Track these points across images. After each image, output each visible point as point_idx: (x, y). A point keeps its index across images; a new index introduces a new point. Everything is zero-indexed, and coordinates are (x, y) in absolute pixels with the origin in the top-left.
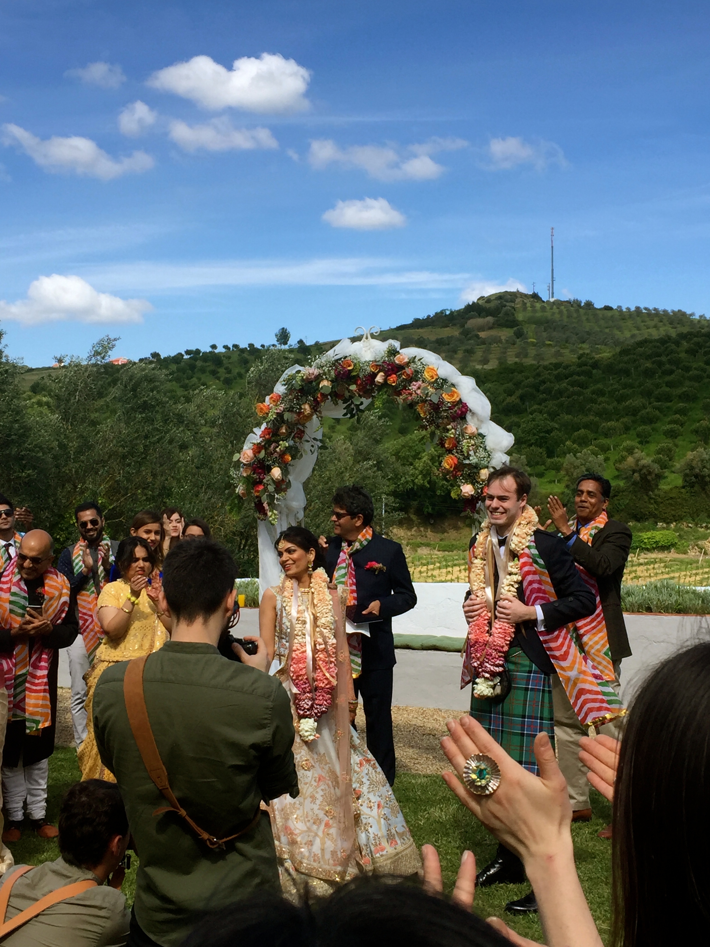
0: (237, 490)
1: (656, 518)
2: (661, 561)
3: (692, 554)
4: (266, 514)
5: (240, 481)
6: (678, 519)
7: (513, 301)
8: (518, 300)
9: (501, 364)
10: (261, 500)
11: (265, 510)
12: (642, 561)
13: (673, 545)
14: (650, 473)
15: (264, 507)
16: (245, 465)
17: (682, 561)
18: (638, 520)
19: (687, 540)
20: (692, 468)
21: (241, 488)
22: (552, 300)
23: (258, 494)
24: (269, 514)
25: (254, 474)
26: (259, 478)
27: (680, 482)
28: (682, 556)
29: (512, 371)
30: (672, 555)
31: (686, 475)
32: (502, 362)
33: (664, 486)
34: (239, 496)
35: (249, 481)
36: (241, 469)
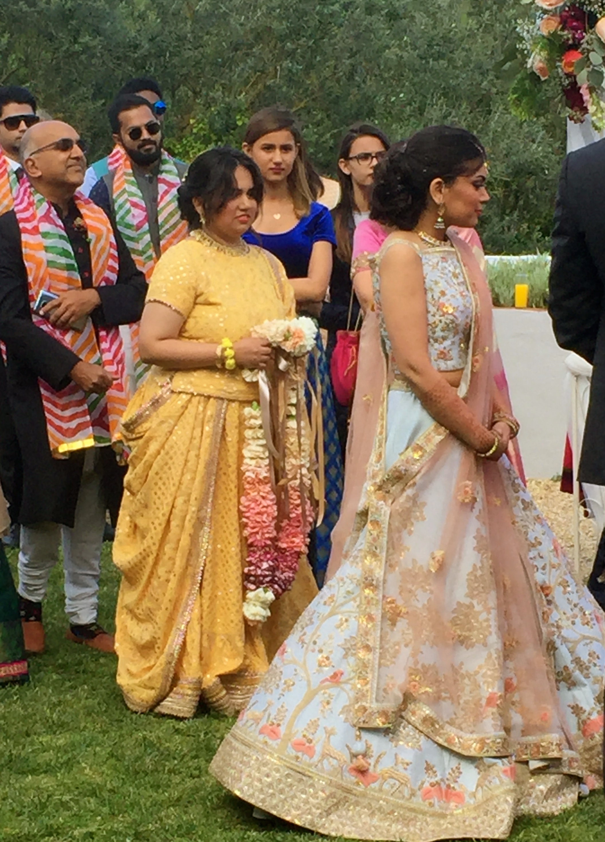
0: (530, 61)
4: (585, 110)
5: (535, 44)
10: (576, 83)
11: (583, 102)
15: (581, 95)
16: (545, 12)
21: (538, 58)
23: (571, 70)
24: (592, 109)
25: (563, 29)
26: (574, 38)
34: (533, 73)
35: (554, 44)
36: (538, 21)
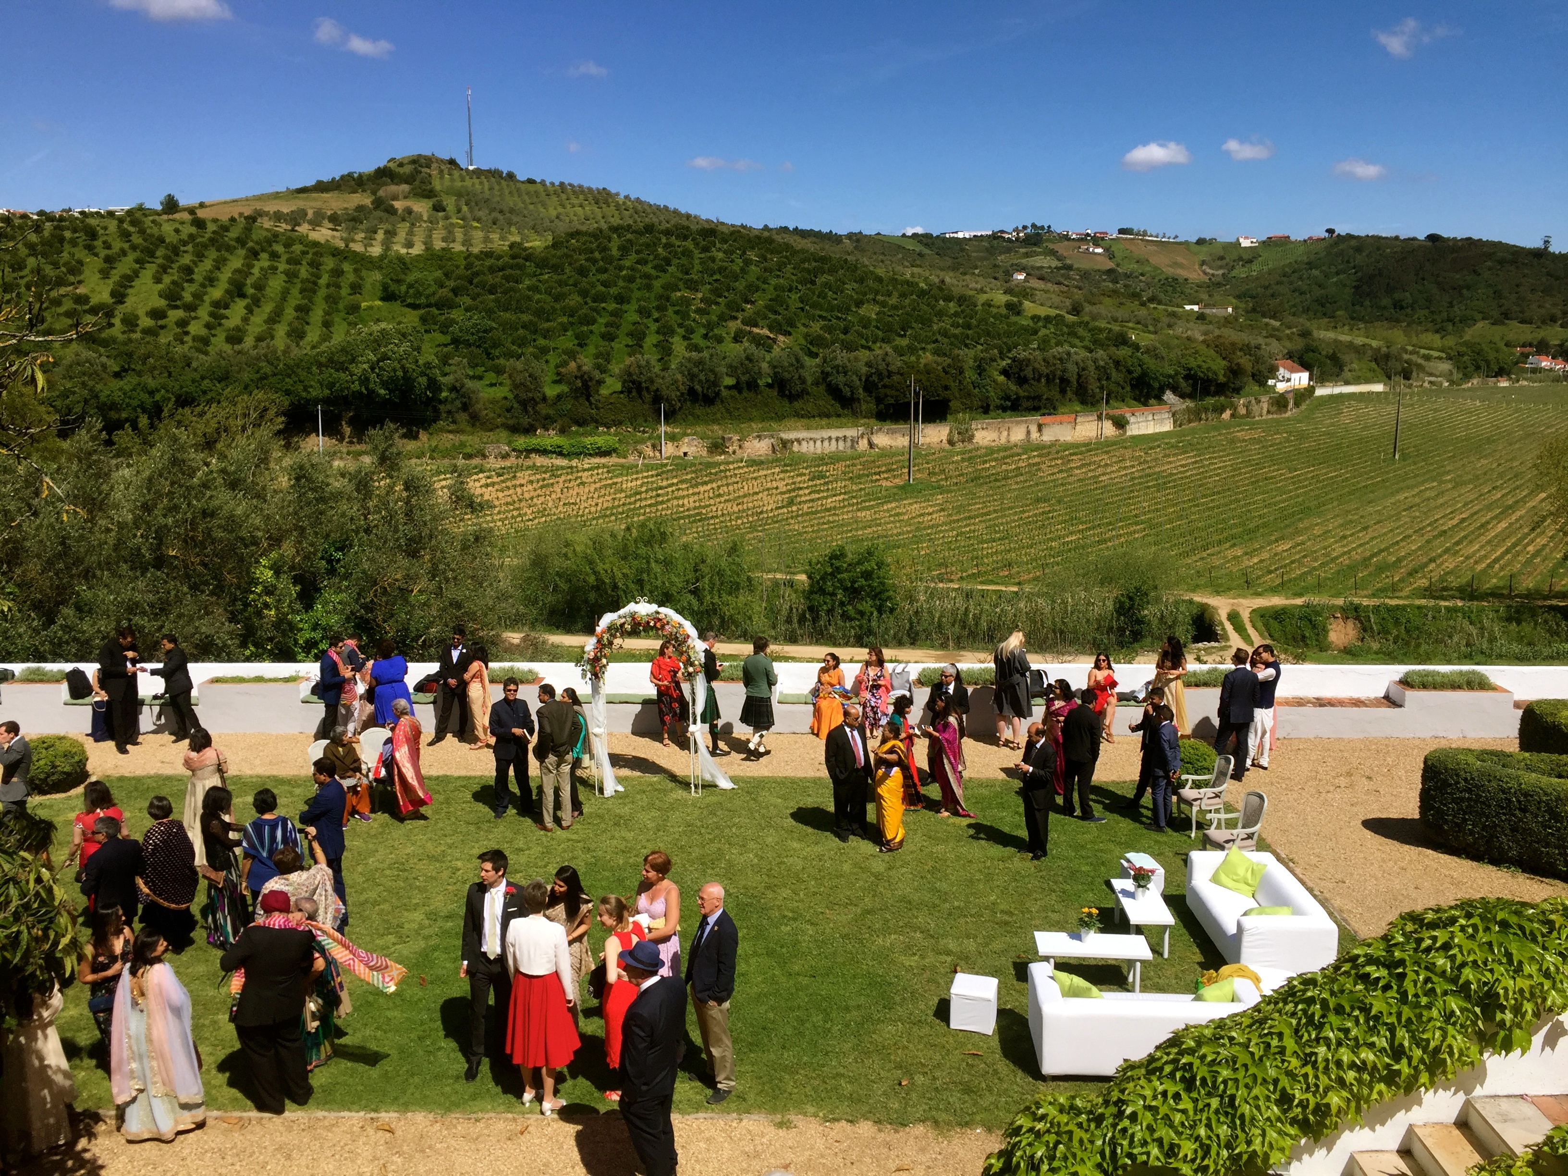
1: (598, 423)
2: (604, 466)
3: (632, 459)
6: (618, 423)
7: (429, 167)
8: (434, 166)
9: (427, 249)
12: (586, 466)
13: (615, 450)
14: (591, 379)
17: (622, 466)
18: (580, 425)
19: (628, 443)
20: (630, 374)
22: (471, 168)
27: (618, 387)
28: (622, 461)
29: (441, 258)
30: (613, 460)
31: (624, 382)
32: (428, 247)
33: (604, 391)
